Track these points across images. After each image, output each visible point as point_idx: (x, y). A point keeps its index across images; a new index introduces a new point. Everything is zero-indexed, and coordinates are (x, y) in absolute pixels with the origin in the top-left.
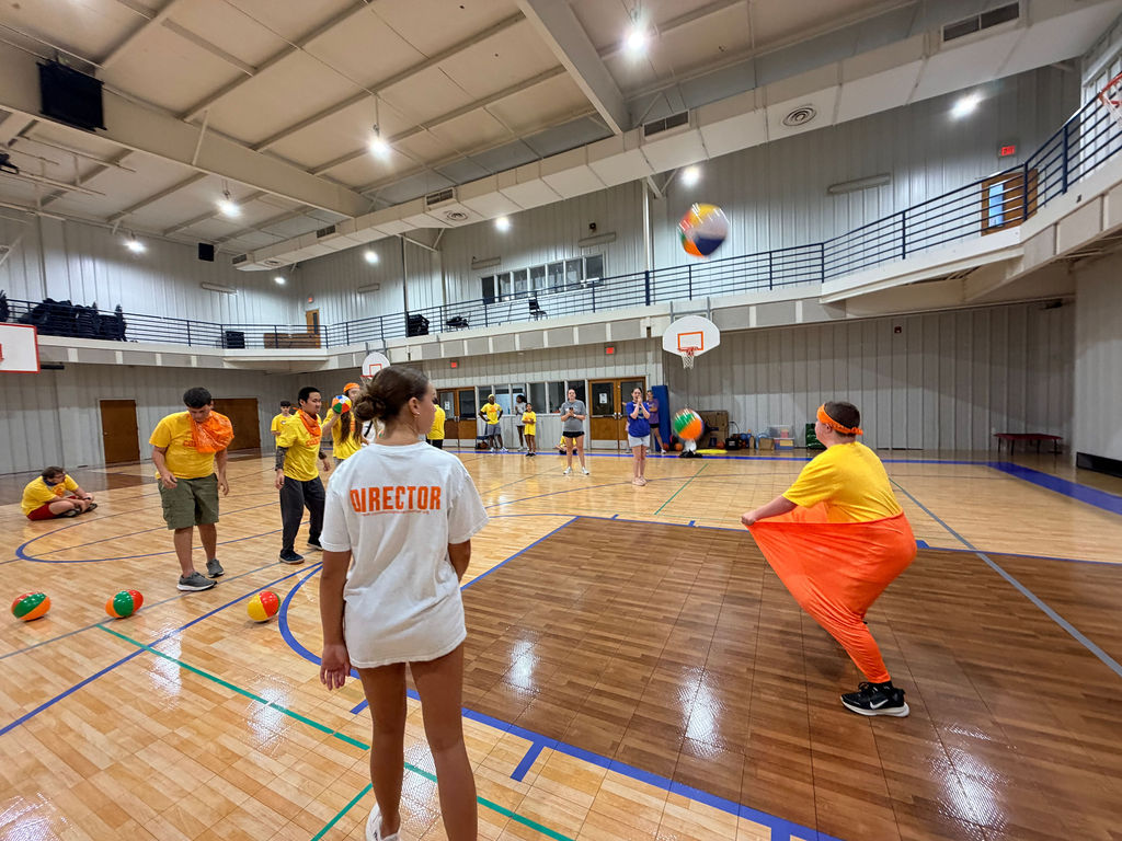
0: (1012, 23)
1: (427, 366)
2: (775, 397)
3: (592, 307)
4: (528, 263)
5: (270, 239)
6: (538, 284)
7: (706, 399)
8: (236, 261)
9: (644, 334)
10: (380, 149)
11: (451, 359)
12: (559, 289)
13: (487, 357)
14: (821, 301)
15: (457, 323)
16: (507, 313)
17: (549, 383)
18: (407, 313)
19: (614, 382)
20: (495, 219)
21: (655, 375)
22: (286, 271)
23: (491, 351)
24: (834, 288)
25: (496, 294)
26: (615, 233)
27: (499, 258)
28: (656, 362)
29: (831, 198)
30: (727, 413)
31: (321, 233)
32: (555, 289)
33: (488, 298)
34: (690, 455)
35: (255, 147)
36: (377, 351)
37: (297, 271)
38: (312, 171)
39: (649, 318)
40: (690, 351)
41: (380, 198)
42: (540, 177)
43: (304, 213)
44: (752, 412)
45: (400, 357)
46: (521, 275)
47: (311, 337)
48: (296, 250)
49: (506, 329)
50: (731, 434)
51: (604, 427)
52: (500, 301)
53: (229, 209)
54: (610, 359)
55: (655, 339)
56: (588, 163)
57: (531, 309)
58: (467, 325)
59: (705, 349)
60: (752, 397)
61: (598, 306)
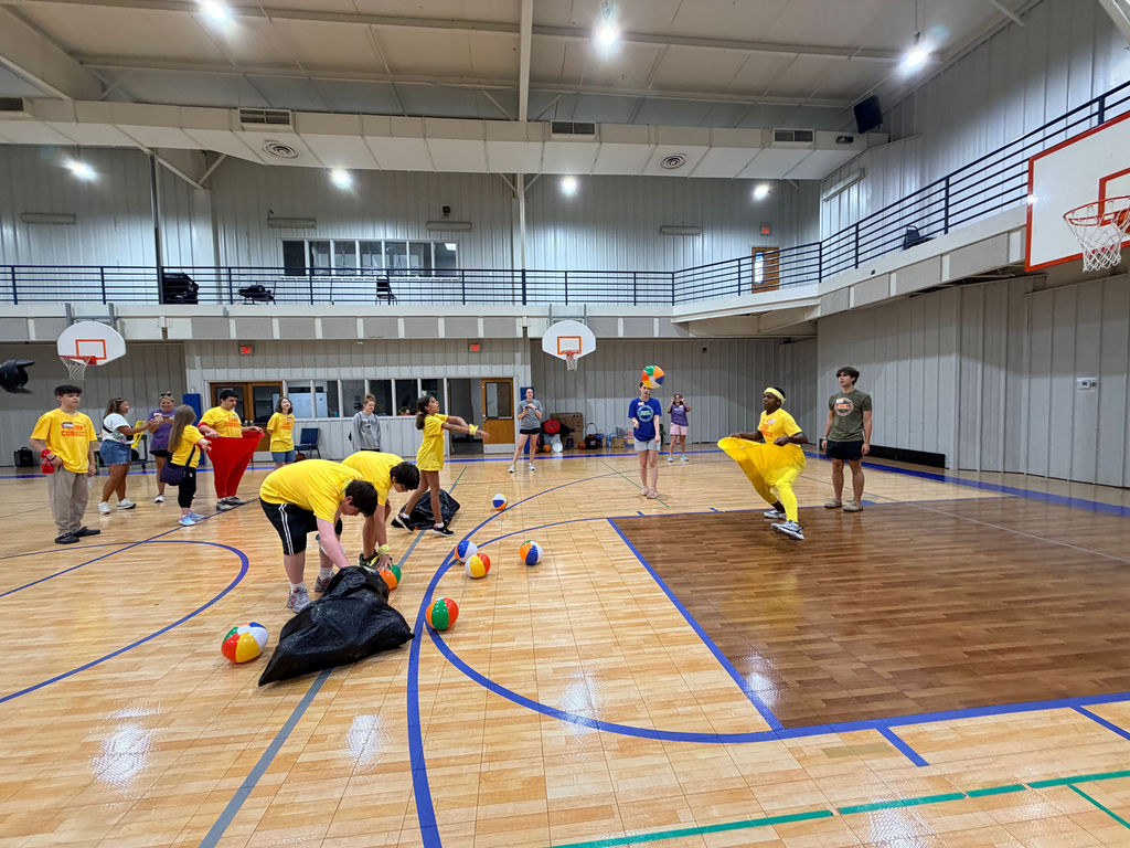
0: (809, 143)
1: (196, 348)
3: (461, 298)
4: (358, 234)
7: (562, 401)
9: (520, 334)
11: (244, 341)
13: (314, 343)
14: (672, 321)
15: (256, 293)
20: (328, 170)
21: (523, 376)
23: (319, 336)
24: (684, 310)
25: (308, 265)
26: (470, 223)
27: (314, 220)
28: (524, 363)
29: (661, 237)
30: (581, 415)
36: (92, 318)
39: (528, 318)
40: (570, 354)
41: (121, 85)
42: (425, 137)
44: (605, 414)
45: (148, 332)
46: (346, 248)
49: (341, 310)
50: (587, 434)
52: (314, 274)
54: (474, 357)
55: (532, 339)
56: (485, 140)
57: (379, 290)
58: (271, 299)
59: (584, 353)
60: (603, 400)
61: (467, 297)
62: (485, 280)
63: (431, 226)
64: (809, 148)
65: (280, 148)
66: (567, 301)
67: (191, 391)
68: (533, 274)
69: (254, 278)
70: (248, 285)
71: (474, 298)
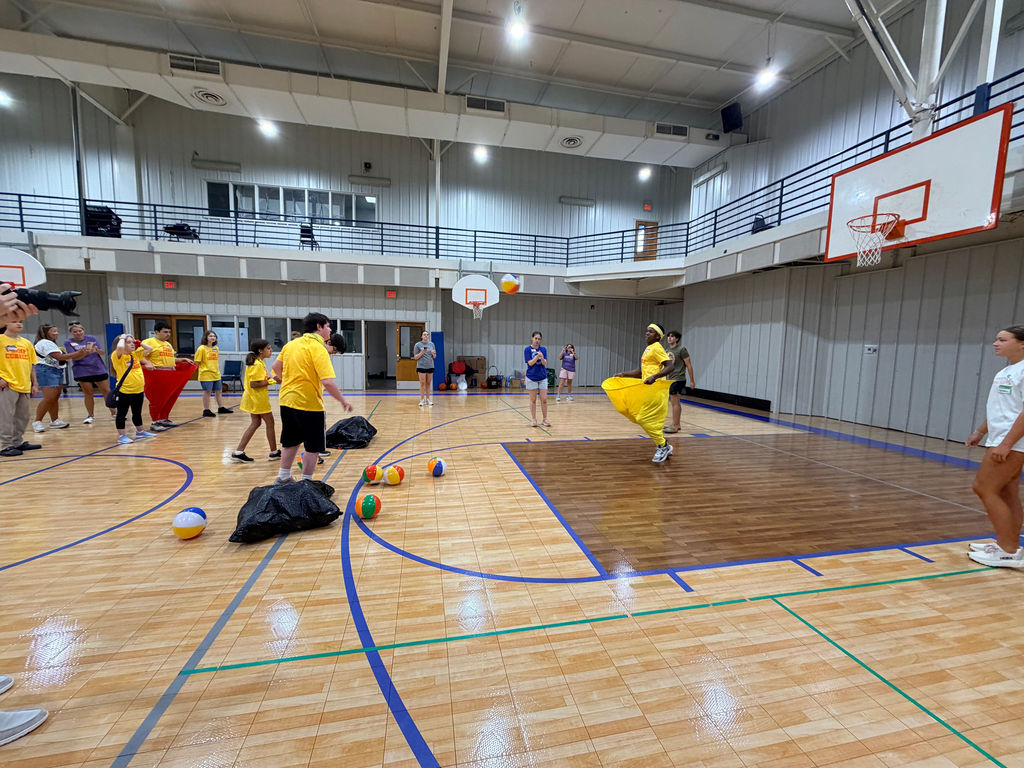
0: (684, 138)
1: (119, 280)
3: (380, 248)
4: (283, 182)
7: (469, 346)
9: (432, 284)
13: (239, 282)
14: (566, 280)
15: (181, 231)
20: (256, 120)
21: (434, 322)
23: (243, 276)
24: (575, 272)
25: (232, 208)
26: (390, 180)
27: (239, 165)
28: (435, 310)
29: (560, 206)
30: (484, 359)
36: (10, 245)
39: (440, 270)
40: (476, 304)
44: (505, 359)
46: (270, 193)
49: (267, 252)
52: (238, 217)
54: (390, 302)
55: (443, 290)
56: (406, 107)
57: (302, 236)
58: (196, 237)
59: (488, 305)
60: (504, 346)
61: (385, 248)
62: (402, 233)
63: (354, 179)
64: (684, 141)
65: (208, 95)
66: (475, 258)
67: (113, 321)
68: (445, 231)
69: (178, 216)
70: (174, 223)
71: (391, 249)
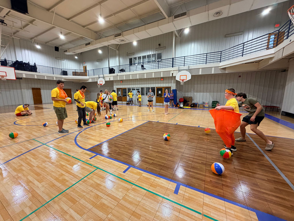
1: (114, 82)
2: (205, 94)
4: (142, 55)
5: (73, 46)
6: (144, 61)
7: (187, 93)
8: (65, 52)
9: (171, 75)
10: (101, 21)
11: (121, 80)
12: (150, 62)
13: (130, 80)
14: (219, 68)
16: (136, 68)
17: (146, 88)
18: (109, 67)
19: (163, 88)
20: (133, 42)
21: (173, 87)
22: (77, 55)
23: (131, 79)
24: (223, 64)
25: (133, 63)
26: (165, 47)
27: (134, 53)
28: (174, 83)
29: (225, 38)
30: (192, 97)
31: (87, 45)
32: (149, 62)
33: (131, 64)
34: (181, 108)
35: (68, 19)
36: (101, 77)
37: (81, 55)
38: (84, 27)
39: (173, 71)
40: (183, 80)
41: (102, 35)
42: (145, 30)
43: (82, 38)
44: (198, 97)
45: (107, 79)
46: (139, 58)
47: (85, 73)
48: (80, 49)
49: (135, 72)
50: (192, 103)
51: (160, 100)
52: (134, 65)
53: (62, 37)
54: (162, 82)
55: (174, 76)
56: (158, 26)
57: (142, 67)
58: (125, 71)
59: (187, 80)
60: (199, 93)
61: (159, 67)
62: (168, 61)
63: (156, 50)
65: (122, 40)
66: (184, 65)
69: (123, 67)
70: (121, 69)
